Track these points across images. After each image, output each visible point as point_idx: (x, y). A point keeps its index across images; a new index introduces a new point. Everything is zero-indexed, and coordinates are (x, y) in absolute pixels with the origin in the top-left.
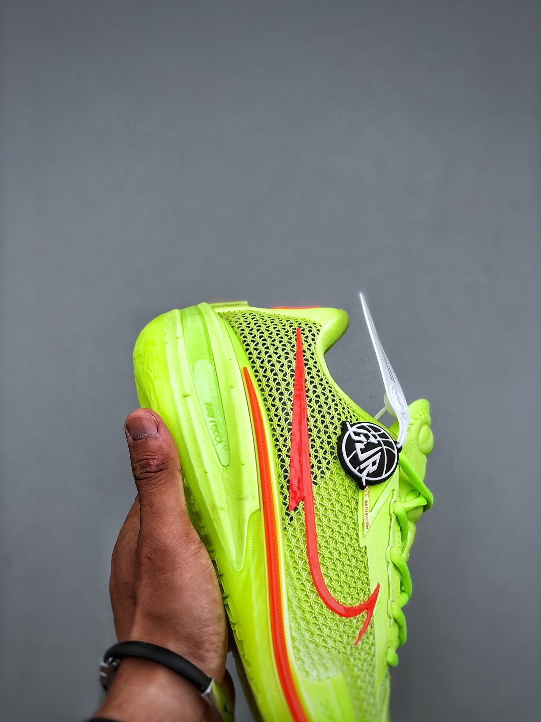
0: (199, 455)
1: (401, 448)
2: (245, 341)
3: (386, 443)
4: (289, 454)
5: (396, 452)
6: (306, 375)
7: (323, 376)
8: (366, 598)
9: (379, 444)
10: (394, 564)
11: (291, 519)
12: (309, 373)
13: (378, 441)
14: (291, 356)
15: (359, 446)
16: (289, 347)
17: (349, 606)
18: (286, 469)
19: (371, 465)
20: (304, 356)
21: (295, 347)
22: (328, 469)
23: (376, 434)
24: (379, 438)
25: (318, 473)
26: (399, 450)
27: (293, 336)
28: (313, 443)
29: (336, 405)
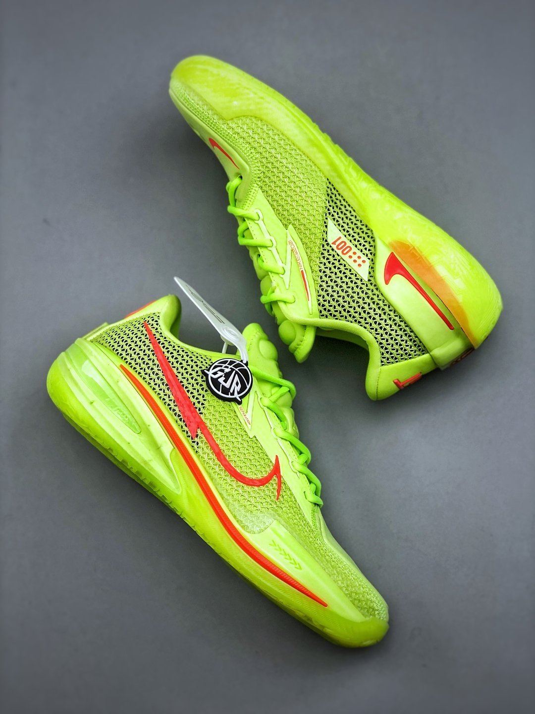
0: (119, 435)
1: (247, 362)
2: (114, 349)
3: (236, 366)
4: (175, 404)
5: (246, 368)
6: (162, 349)
7: (174, 344)
8: (272, 468)
9: (233, 370)
10: (282, 438)
11: (198, 444)
12: (164, 347)
13: (231, 368)
14: (147, 342)
15: (221, 380)
16: (143, 338)
17: (261, 478)
18: (179, 415)
19: (236, 386)
20: (156, 338)
21: (148, 335)
22: (205, 400)
23: (226, 365)
24: (230, 367)
25: (199, 406)
26: (247, 364)
27: (144, 329)
28: (187, 389)
29: (195, 362)
